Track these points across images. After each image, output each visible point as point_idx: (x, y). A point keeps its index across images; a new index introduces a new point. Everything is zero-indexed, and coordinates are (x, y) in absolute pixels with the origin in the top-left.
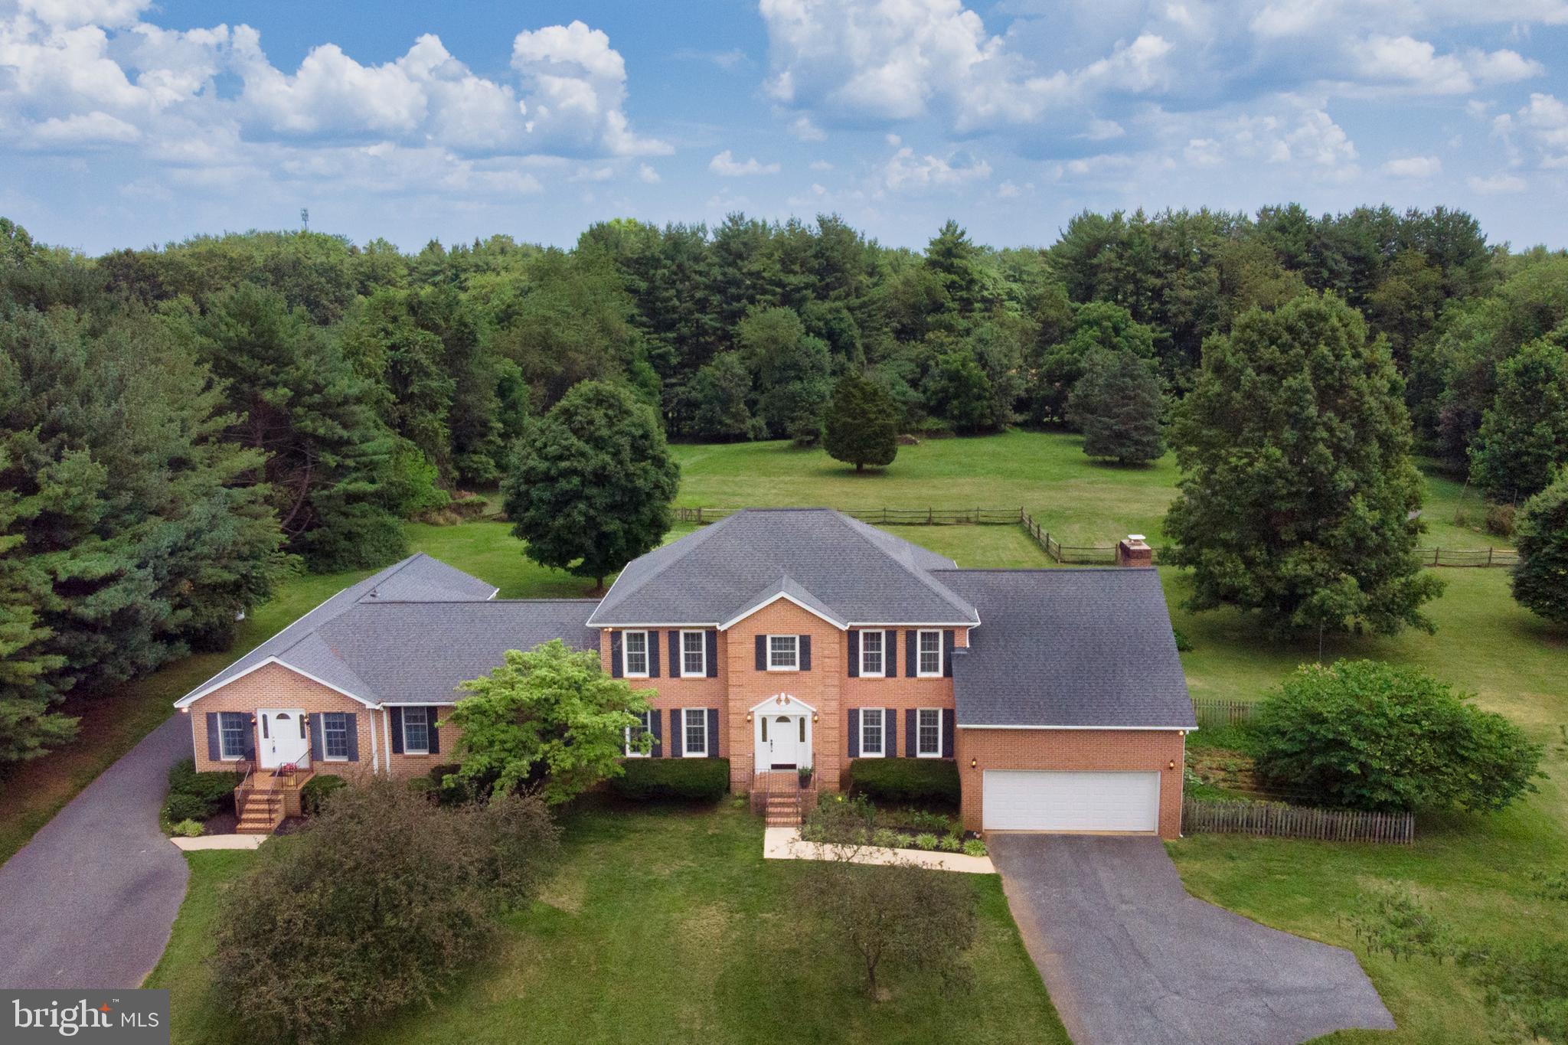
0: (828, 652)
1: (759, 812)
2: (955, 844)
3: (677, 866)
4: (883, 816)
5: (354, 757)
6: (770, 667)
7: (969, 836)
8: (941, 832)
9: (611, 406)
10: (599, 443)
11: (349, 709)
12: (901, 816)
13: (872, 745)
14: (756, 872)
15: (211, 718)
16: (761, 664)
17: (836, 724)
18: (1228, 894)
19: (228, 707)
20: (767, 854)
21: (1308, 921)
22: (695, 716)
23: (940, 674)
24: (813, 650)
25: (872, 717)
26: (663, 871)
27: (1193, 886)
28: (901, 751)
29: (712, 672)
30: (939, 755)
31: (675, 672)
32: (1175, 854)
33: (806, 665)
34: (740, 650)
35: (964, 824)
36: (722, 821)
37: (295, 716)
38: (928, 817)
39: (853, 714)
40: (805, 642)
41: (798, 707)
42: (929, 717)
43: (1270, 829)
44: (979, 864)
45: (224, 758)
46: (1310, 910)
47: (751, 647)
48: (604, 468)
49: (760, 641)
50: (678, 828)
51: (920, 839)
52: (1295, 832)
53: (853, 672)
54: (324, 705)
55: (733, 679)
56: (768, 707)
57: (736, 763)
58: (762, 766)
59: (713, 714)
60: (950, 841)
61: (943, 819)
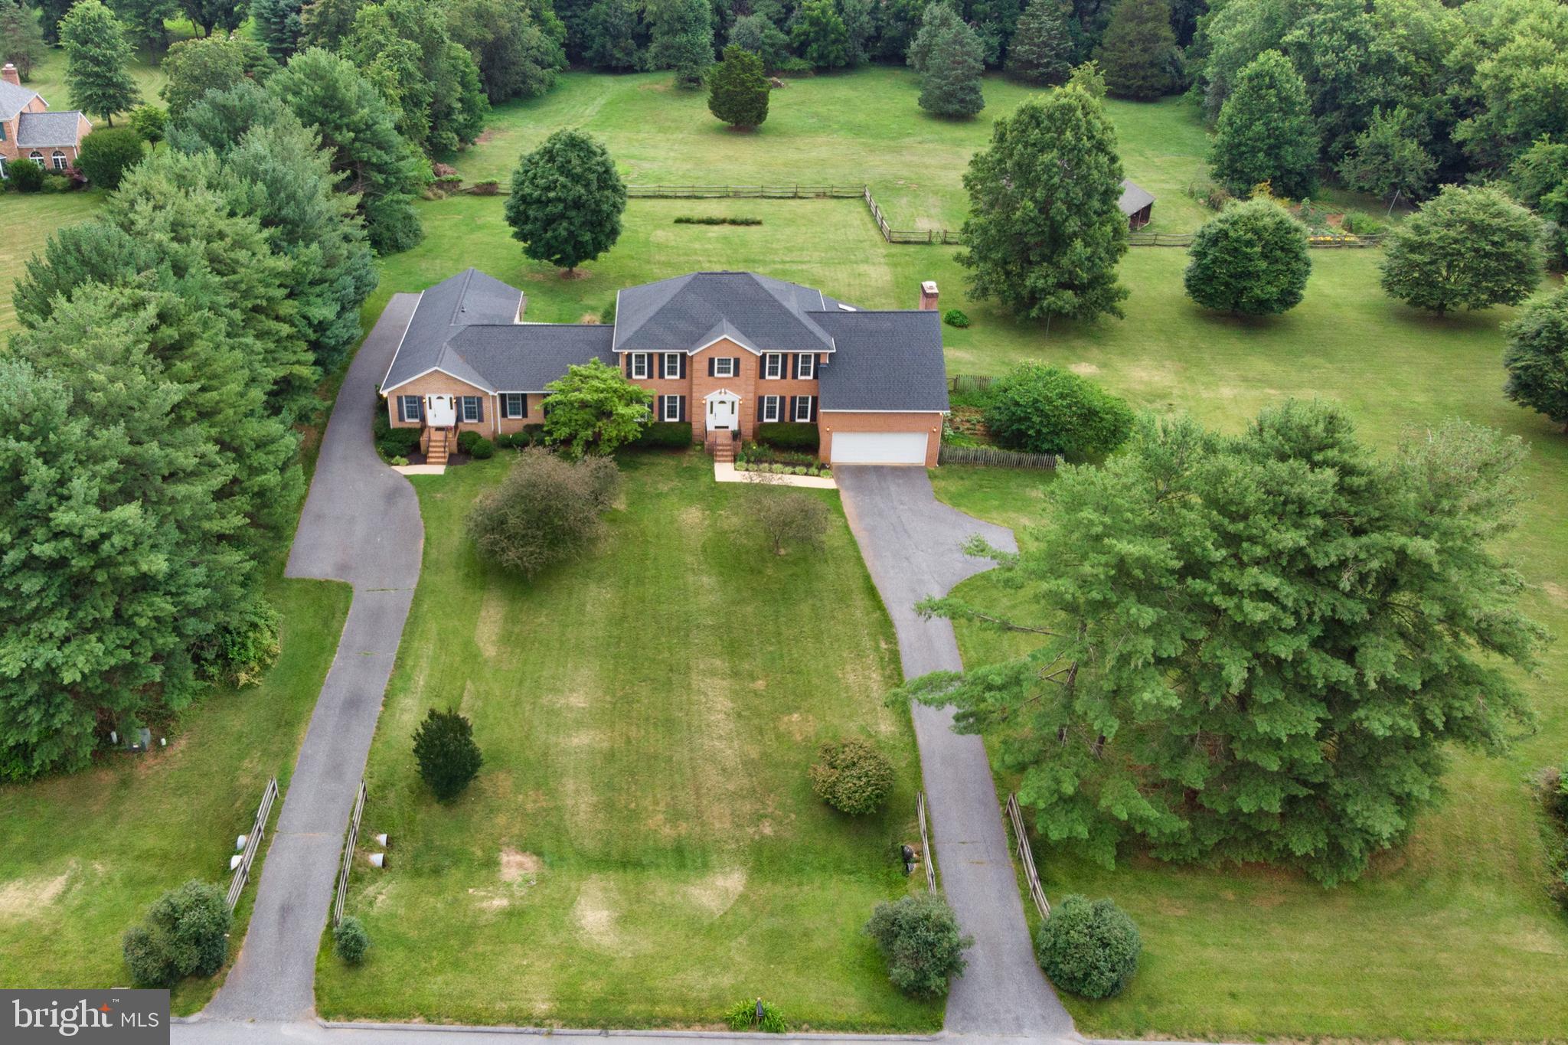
0: (749, 367)
1: (711, 454)
2: (816, 472)
3: (671, 485)
4: (778, 456)
5: (481, 420)
6: (716, 374)
7: (823, 467)
8: (809, 465)
9: (581, 149)
10: (576, 179)
11: (479, 395)
12: (785, 456)
13: (771, 415)
14: (713, 489)
15: (399, 399)
16: (711, 373)
17: (752, 404)
18: (956, 500)
19: (409, 393)
20: (718, 479)
21: (994, 515)
22: (672, 399)
23: (811, 377)
24: (742, 366)
25: (772, 400)
26: (664, 488)
27: (938, 495)
28: (787, 419)
29: (683, 376)
30: (808, 420)
31: (661, 376)
32: (932, 477)
33: (736, 373)
34: (700, 367)
35: (821, 460)
36: (690, 459)
37: (447, 397)
38: (802, 457)
39: (761, 399)
40: (737, 362)
41: (731, 396)
42: (804, 400)
43: (987, 462)
44: (826, 483)
45: (407, 420)
46: (996, 508)
47: (706, 364)
48: (580, 197)
49: (711, 361)
50: (666, 463)
51: (797, 469)
52: (1000, 463)
53: (762, 376)
54: (464, 392)
55: (695, 381)
56: (714, 396)
57: (695, 425)
58: (710, 428)
59: (683, 399)
60: (814, 470)
61: (810, 458)
